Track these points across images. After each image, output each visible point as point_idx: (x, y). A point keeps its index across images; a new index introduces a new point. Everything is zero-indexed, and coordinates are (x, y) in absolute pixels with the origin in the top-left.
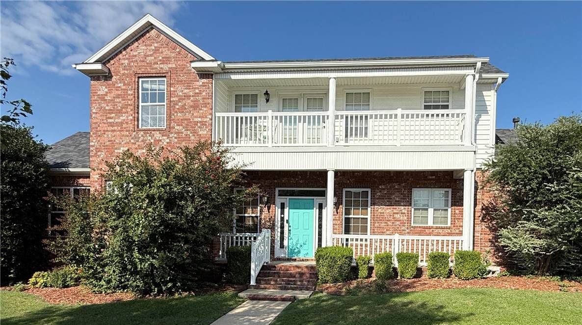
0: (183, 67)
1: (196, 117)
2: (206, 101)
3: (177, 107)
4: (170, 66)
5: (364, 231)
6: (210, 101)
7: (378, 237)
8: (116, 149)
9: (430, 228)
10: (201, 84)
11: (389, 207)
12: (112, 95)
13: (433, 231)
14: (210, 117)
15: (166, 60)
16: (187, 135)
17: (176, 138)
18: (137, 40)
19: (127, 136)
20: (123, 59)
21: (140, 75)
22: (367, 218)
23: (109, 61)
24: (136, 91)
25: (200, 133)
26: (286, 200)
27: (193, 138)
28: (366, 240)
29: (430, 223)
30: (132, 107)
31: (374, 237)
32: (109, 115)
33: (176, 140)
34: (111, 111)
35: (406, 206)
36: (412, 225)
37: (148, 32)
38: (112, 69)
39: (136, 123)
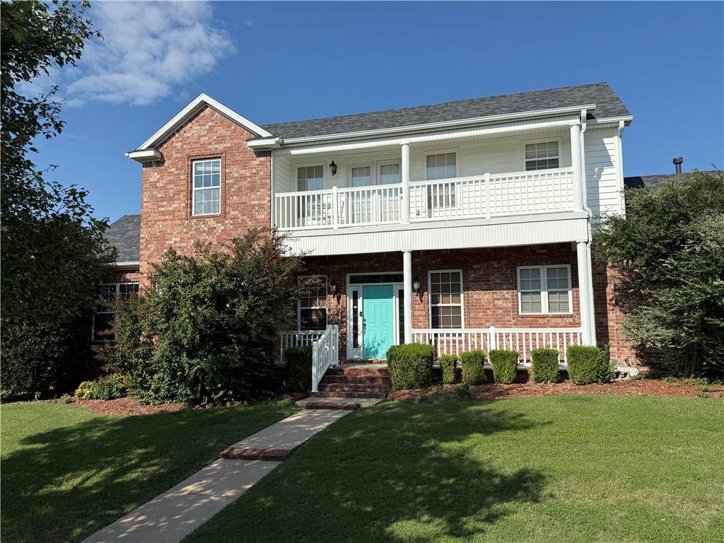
0: (239, 146)
1: (253, 200)
2: (264, 181)
3: (233, 190)
4: (225, 145)
5: (457, 324)
6: (268, 181)
7: (475, 331)
8: (167, 240)
9: (544, 317)
10: (258, 162)
11: (487, 292)
12: (164, 181)
13: (548, 321)
14: (268, 198)
15: (221, 139)
16: (243, 220)
17: (231, 224)
18: (190, 120)
19: (180, 225)
20: (176, 142)
21: (193, 158)
22: (460, 307)
23: (161, 145)
24: (189, 175)
25: (258, 217)
26: (359, 287)
27: (249, 223)
28: (460, 335)
29: (545, 310)
30: (184, 193)
31: (469, 331)
32: (160, 204)
33: (231, 227)
34: (163, 199)
35: (509, 290)
36: (520, 314)
37: (202, 111)
38: (165, 154)
39: (189, 210)
